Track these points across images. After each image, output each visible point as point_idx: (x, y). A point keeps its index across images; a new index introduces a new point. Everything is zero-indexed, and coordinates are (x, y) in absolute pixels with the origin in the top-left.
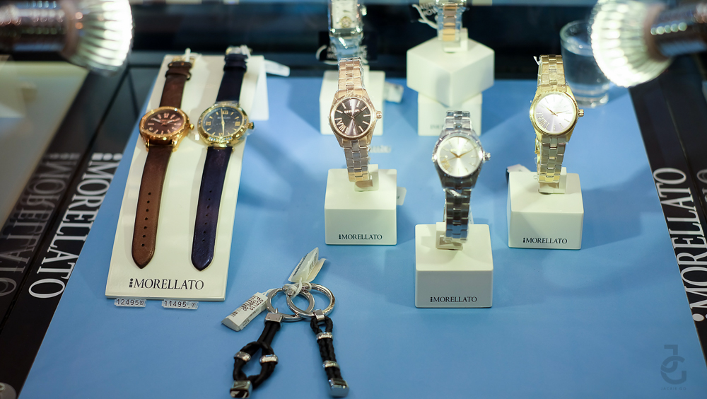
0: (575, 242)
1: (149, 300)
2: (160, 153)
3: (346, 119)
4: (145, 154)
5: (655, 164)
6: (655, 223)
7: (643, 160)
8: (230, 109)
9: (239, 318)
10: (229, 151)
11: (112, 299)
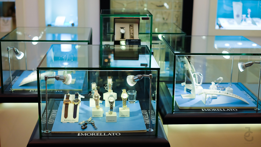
0: (129, 116)
1: (67, 122)
2: (67, 105)
3: (96, 97)
4: (65, 106)
5: (142, 109)
6: (141, 115)
7: (140, 108)
8: (77, 100)
9: (81, 123)
10: (77, 105)
11: (62, 122)
